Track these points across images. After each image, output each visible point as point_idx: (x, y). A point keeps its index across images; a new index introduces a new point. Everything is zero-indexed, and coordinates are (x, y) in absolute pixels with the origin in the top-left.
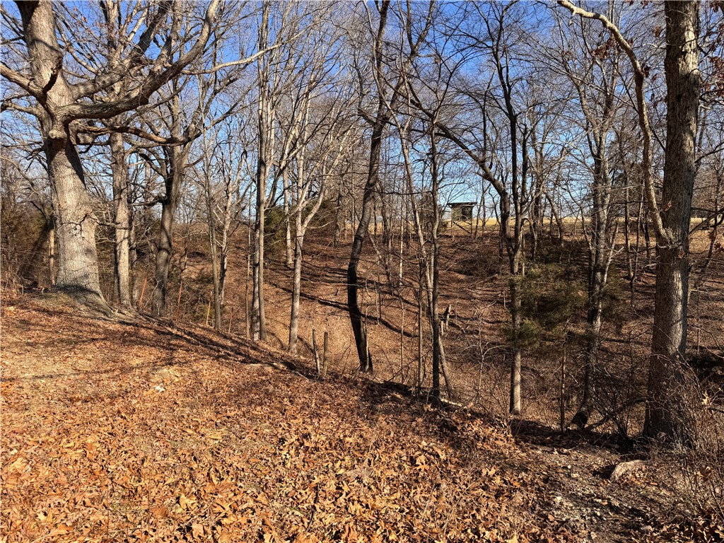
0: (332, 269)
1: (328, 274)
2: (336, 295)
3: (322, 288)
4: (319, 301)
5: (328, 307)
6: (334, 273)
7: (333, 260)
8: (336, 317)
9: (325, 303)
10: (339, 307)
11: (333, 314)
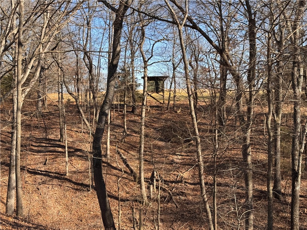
0: (37, 139)
1: (34, 144)
2: (45, 164)
3: (29, 157)
4: (28, 171)
5: (38, 176)
6: (40, 142)
7: (37, 130)
8: (48, 186)
9: (34, 172)
10: (49, 176)
11: (44, 183)
